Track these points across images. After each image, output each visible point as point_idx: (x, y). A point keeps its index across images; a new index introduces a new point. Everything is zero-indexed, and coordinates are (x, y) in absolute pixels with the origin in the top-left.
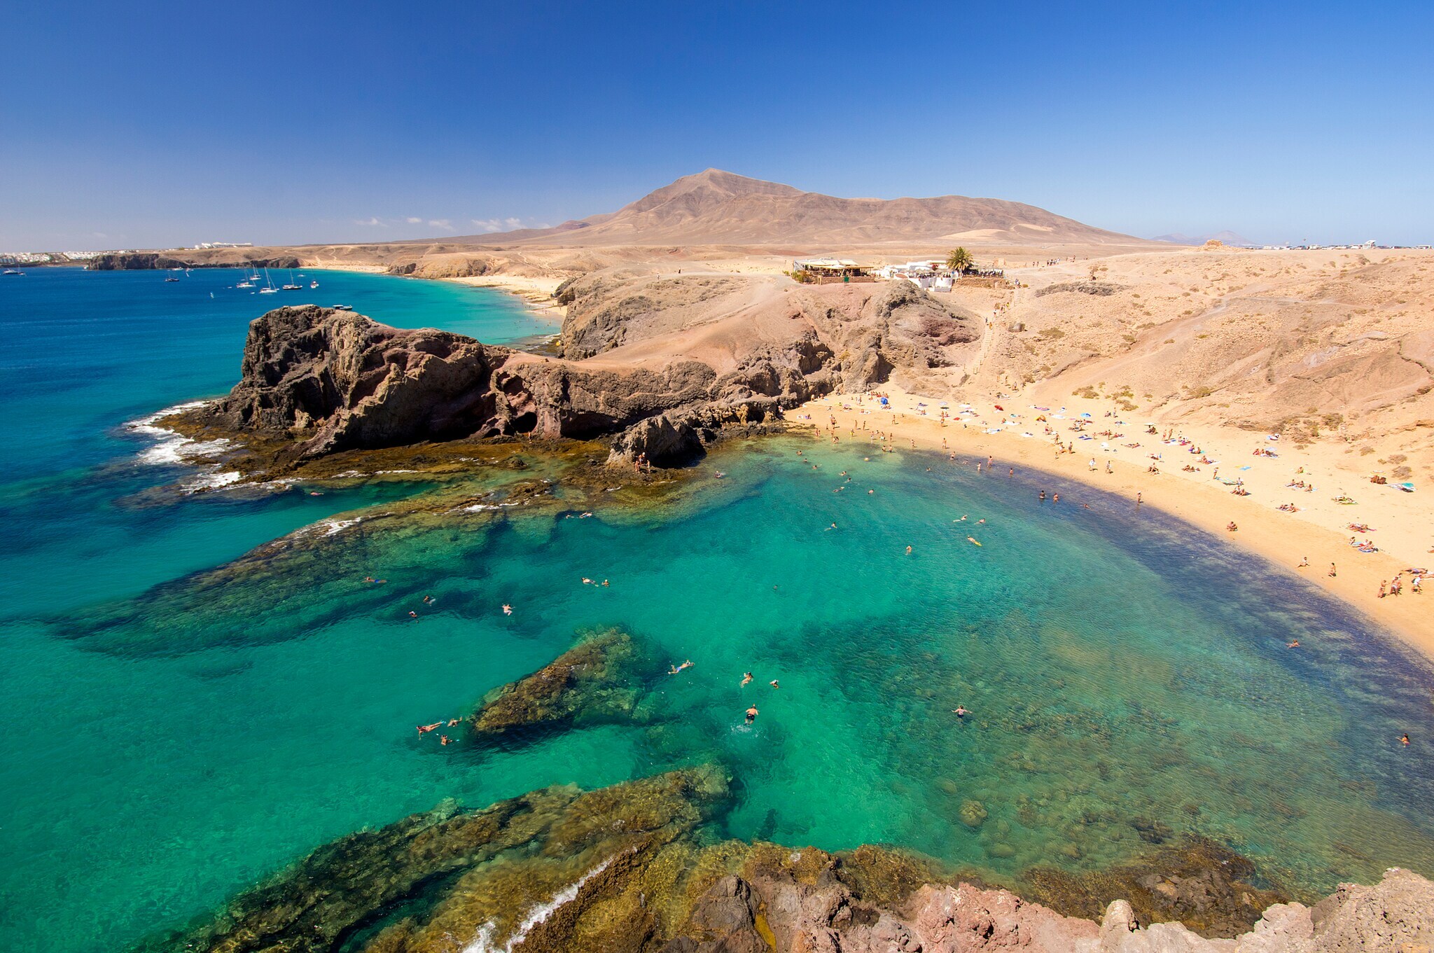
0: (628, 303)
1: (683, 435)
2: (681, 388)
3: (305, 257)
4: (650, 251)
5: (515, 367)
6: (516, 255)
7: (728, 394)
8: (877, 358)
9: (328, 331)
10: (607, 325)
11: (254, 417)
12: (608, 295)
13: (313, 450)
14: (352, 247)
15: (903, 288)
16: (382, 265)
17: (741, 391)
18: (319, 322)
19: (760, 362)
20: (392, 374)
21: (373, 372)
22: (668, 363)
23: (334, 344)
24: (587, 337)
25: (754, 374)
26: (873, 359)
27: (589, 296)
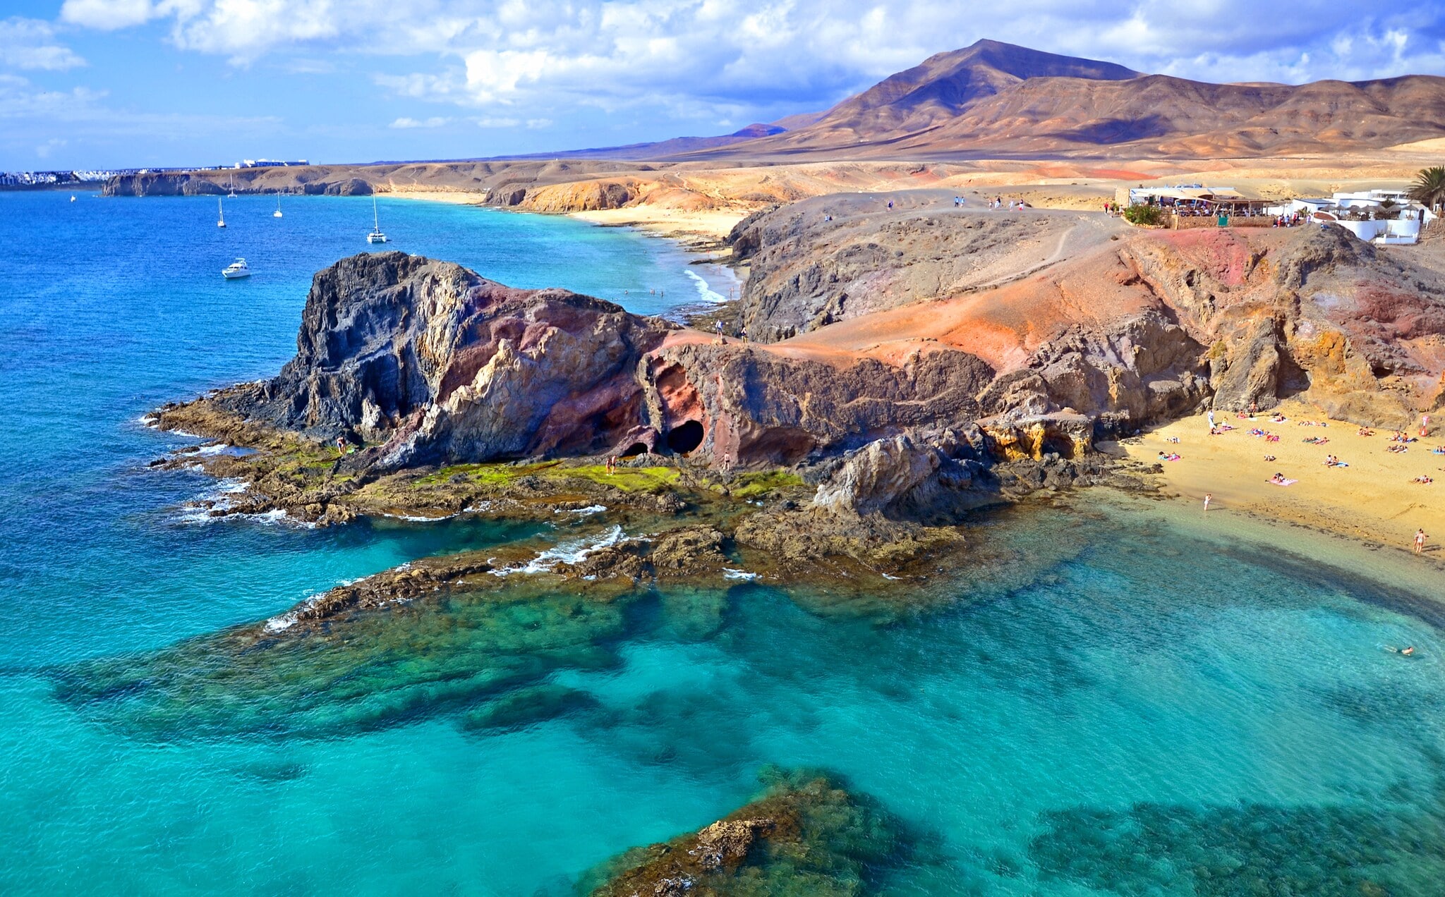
0: (850, 254)
1: (935, 470)
2: (934, 392)
3: (375, 181)
4: (880, 170)
5: (676, 349)
6: (673, 177)
7: (1012, 407)
8: (1276, 354)
9: (415, 288)
10: (816, 287)
11: (309, 410)
12: (819, 241)
13: (386, 461)
14: (439, 165)
15: (1328, 236)
16: (479, 191)
17: (1033, 403)
18: (405, 275)
19: (1069, 356)
20: (501, 354)
21: (475, 350)
22: (914, 352)
23: (424, 306)
24: (783, 306)
25: (1057, 375)
26: (1269, 358)
27: (787, 242)
